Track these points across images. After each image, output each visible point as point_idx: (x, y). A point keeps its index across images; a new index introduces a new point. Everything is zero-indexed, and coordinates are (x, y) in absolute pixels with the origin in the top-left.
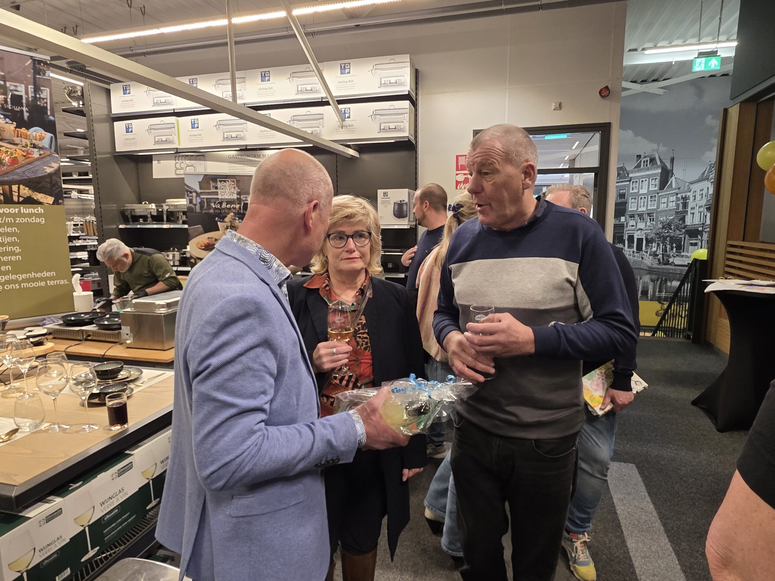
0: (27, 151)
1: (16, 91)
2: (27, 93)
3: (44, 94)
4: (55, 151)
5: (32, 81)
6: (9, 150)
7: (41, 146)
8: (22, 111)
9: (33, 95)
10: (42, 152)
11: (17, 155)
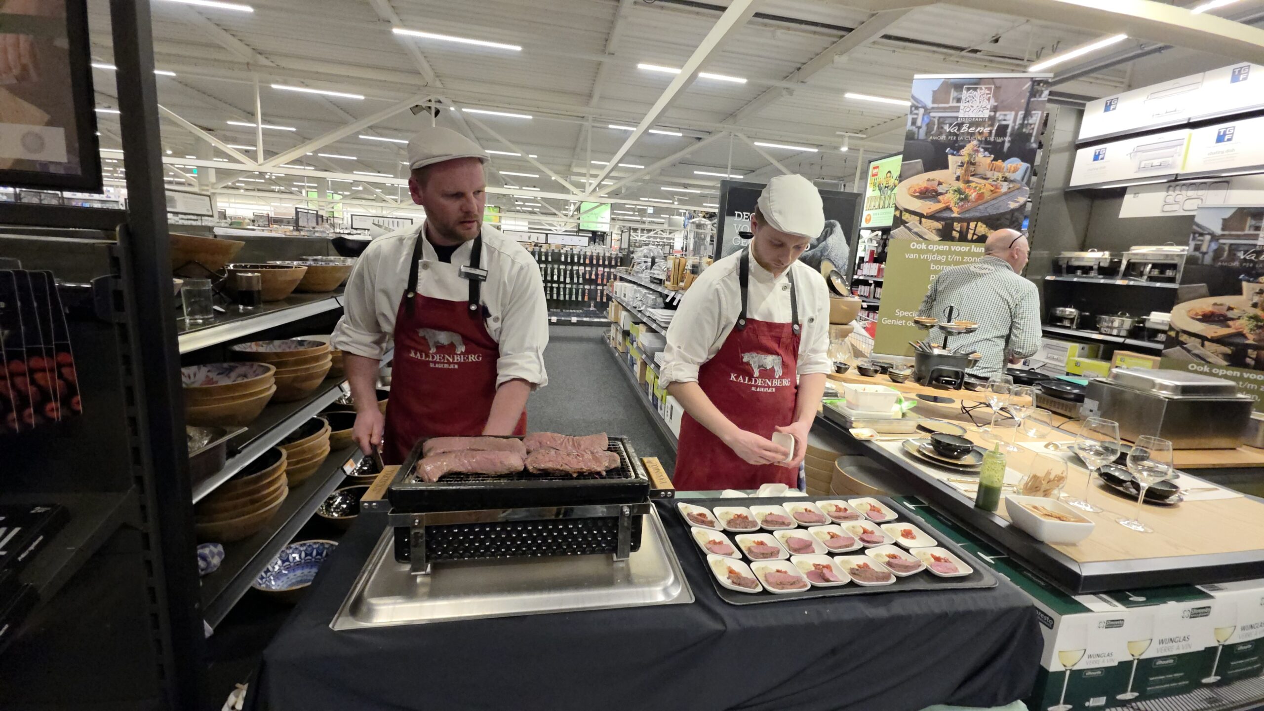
0: (996, 186)
1: (1005, 120)
2: (1015, 121)
3: (1034, 118)
4: (1026, 183)
5: (1025, 106)
6: (979, 186)
7: (1012, 178)
8: (1003, 142)
9: (1021, 122)
10: (1011, 186)
11: (984, 191)
